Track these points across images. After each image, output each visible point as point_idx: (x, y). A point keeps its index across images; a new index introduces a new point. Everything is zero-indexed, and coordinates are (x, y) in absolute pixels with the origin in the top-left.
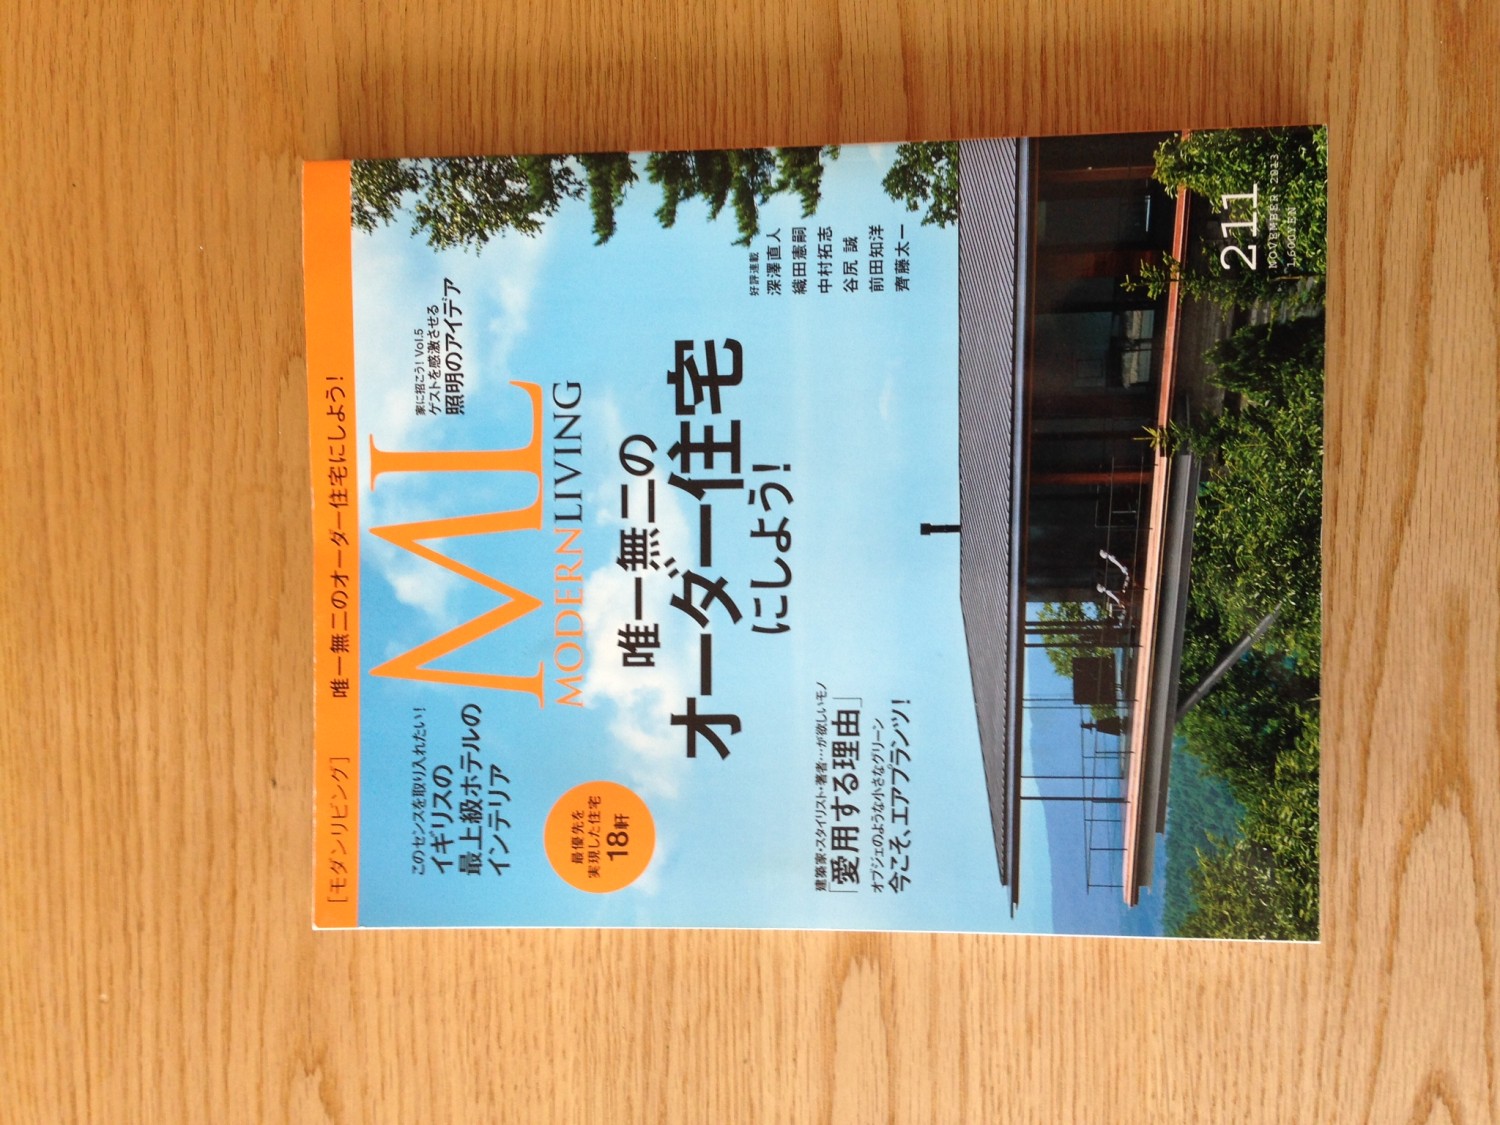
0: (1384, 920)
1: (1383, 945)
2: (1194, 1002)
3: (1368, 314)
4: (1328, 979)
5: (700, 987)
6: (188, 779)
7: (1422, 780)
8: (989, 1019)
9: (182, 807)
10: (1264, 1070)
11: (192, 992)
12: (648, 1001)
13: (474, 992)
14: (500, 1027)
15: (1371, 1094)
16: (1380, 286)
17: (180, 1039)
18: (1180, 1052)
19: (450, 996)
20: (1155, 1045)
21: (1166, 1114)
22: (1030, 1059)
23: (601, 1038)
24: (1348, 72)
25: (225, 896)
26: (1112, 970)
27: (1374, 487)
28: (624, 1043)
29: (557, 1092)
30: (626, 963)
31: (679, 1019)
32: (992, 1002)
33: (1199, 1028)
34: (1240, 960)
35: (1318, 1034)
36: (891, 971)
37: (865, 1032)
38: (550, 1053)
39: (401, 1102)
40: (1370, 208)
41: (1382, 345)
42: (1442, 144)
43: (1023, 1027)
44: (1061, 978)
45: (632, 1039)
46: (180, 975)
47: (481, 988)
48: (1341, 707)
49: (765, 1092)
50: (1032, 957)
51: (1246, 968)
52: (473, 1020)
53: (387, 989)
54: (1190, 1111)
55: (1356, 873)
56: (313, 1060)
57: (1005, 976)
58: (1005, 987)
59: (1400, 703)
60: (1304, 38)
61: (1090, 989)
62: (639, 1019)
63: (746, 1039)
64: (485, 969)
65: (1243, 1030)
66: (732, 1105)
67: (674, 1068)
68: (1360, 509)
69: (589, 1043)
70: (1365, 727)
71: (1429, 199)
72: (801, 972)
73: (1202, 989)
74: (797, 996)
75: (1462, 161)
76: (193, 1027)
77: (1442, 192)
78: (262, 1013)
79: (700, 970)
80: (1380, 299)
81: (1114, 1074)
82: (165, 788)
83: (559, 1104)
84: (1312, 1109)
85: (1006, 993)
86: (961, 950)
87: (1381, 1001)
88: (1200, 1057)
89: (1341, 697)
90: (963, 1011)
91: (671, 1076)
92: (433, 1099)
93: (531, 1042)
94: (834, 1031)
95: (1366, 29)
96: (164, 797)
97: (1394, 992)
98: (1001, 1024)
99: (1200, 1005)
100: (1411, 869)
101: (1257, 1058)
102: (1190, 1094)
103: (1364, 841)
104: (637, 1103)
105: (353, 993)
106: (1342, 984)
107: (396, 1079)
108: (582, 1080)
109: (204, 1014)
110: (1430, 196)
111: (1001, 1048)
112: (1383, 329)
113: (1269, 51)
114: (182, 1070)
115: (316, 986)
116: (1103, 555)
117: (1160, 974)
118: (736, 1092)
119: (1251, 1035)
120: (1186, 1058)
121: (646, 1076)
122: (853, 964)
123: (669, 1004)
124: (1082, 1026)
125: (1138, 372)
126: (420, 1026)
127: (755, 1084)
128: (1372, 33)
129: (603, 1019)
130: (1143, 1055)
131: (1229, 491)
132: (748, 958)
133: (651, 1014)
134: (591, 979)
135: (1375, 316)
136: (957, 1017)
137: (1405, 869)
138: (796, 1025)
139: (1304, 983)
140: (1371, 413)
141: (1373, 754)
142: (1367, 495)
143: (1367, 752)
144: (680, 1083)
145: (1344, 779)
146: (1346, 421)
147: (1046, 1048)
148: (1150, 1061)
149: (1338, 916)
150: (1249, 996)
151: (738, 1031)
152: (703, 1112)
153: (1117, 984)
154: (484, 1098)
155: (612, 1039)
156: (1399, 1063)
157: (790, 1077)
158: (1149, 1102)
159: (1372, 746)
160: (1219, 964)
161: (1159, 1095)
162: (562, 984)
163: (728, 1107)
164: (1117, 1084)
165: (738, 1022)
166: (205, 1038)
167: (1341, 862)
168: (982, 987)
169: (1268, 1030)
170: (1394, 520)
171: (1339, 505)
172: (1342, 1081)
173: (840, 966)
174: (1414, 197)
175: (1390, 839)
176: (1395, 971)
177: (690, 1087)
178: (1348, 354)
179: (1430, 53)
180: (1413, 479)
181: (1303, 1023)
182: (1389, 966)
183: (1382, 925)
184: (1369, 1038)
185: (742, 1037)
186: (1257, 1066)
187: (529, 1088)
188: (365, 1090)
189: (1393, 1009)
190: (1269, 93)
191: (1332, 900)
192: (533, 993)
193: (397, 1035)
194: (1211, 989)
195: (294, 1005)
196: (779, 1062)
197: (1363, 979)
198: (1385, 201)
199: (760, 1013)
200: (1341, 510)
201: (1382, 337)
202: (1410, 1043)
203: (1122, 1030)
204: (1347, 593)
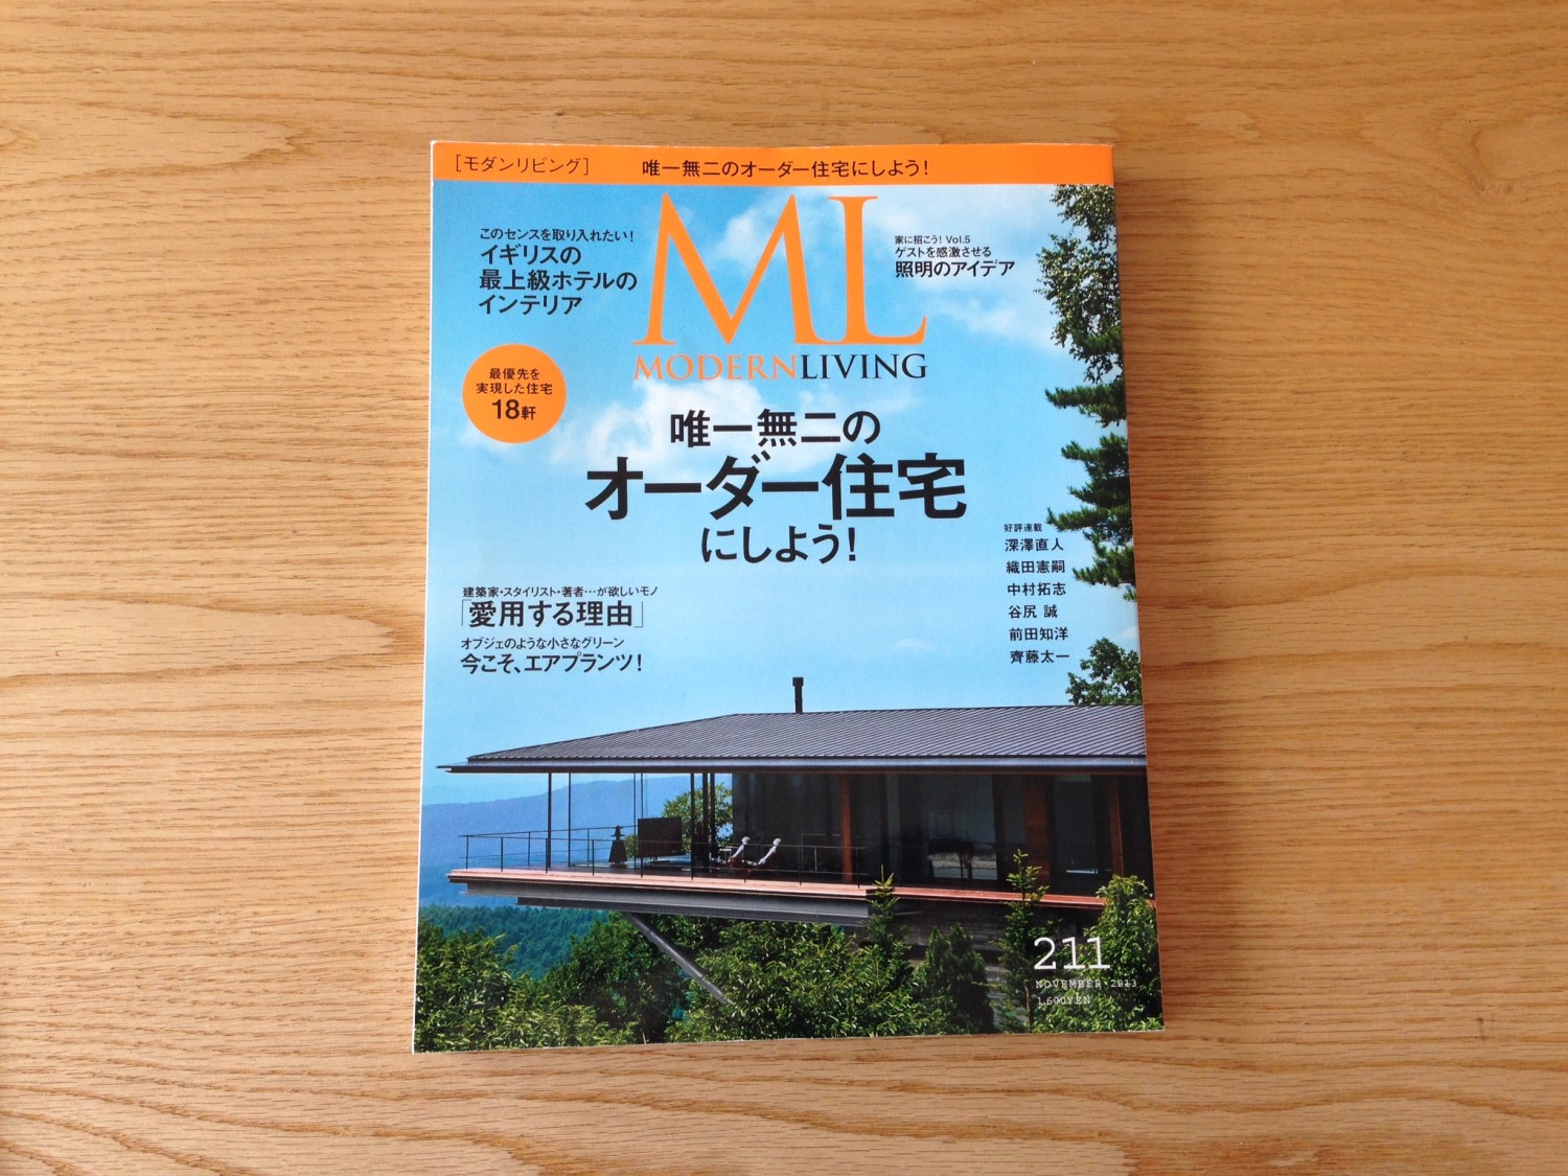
0: (427, 1125)
1: (403, 1126)
2: (348, 947)
3: (995, 1081)
4: (369, 1075)
5: (366, 490)
6: (562, 40)
7: (562, 1153)
8: (334, 756)
9: (539, 34)
10: (280, 1018)
11: (368, 40)
12: (354, 443)
13: (364, 287)
14: (330, 310)
15: (254, 1124)
16: (1020, 1091)
17: (324, 29)
18: (298, 937)
19: (360, 265)
20: (308, 913)
21: (238, 926)
22: (294, 795)
23: (319, 400)
24: (1211, 1056)
25: (455, 70)
26: (381, 870)
27: (838, 1094)
28: (313, 422)
29: (268, 361)
30: (390, 423)
31: (336, 471)
32: (351, 758)
33: (323, 954)
34: (389, 989)
35: (314, 1068)
36: (381, 664)
37: (324, 642)
38: (305, 354)
39: (259, 221)
40: (1090, 1080)
41: (966, 1096)
42: (1152, 1146)
43: (326, 788)
44: (373, 822)
45: (317, 429)
46: (383, 30)
47: (367, 293)
48: (633, 1073)
49: (264, 551)
50: (393, 794)
51: (381, 995)
52: (337, 286)
53: (368, 210)
54: (240, 949)
55: (474, 1096)
56: (300, 144)
57: (376, 769)
58: (365, 770)
59: (638, 1128)
60: (1240, 1016)
61: (362, 849)
62: (336, 435)
63: (317, 533)
64: (386, 297)
65: (320, 996)
66: (251, 520)
67: (289, 466)
68: (817, 1081)
69: (314, 390)
70: (613, 1097)
71: (1100, 1134)
72: (379, 582)
73: (362, 955)
74: (357, 578)
75: (1136, 1165)
76: (334, 39)
77: (1107, 1147)
78: (347, 100)
79: (382, 490)
80: (1008, 1091)
81: (278, 875)
82: (555, 20)
83: (256, 362)
84: (238, 1068)
85: (360, 771)
86: (400, 728)
87: (347, 1127)
88: (294, 956)
89: (641, 1072)
90: (342, 731)
91: (281, 464)
92: (263, 250)
93: (315, 337)
94: (322, 613)
95: (1251, 1073)
96: (547, 19)
97: (354, 1141)
98: (328, 768)
99: (346, 953)
100: (477, 1148)
101: (292, 1010)
102: (256, 948)
103: (503, 1101)
104: (256, 433)
105: (364, 180)
106: (365, 1089)
107: (283, 216)
108: (279, 384)
109: (346, 50)
110: (1103, 1135)
111: (305, 768)
112: (982, 1095)
113: (1225, 985)
114: (293, 29)
115: (370, 148)
116: (776, 842)
117: (377, 915)
118: (265, 524)
119: (314, 1003)
120: (292, 943)
121: (281, 442)
122: (388, 630)
123: (350, 462)
124: (326, 843)
125: (943, 867)
126: (331, 239)
127: (271, 541)
128: (1247, 1079)
129: (337, 402)
130: (296, 901)
131: (836, 952)
132: (394, 533)
133: (341, 445)
134: (376, 392)
135: (993, 1088)
136: (335, 726)
137: (477, 1142)
138: (328, 578)
139: (366, 1051)
140: (904, 1087)
141: (588, 1106)
142: (831, 1088)
143: (590, 1099)
144: (275, 472)
145: (563, 1079)
146: (898, 1065)
147: (305, 810)
148: (290, 908)
149: (432, 1081)
150: (355, 999)
151: (324, 524)
152: (246, 494)
153: (368, 875)
154: (263, 295)
155: (318, 410)
156: (285, 1150)
157: (279, 573)
158: (251, 910)
159: (595, 1104)
160: (386, 970)
161: (256, 919)
162: (371, 365)
163: (250, 516)
164: (268, 878)
165: (332, 524)
166: (324, 50)
167: (483, 1081)
168: (365, 749)
169: (320, 1020)
170: (807, 1113)
171: (823, 1062)
172: (267, 1095)
173: (386, 617)
174: (1101, 1121)
175: (506, 1126)
176: (376, 1140)
177: (270, 482)
178: (957, 1064)
179: (1230, 1133)
180: (845, 1130)
181: (327, 1053)
182: (381, 1133)
183: (422, 1124)
184: (309, 1119)
185: (317, 529)
186: (283, 1011)
187: (272, 335)
188: (272, 189)
189: (338, 1140)
190: (1192, 985)
191: (447, 1074)
192: (362, 339)
193: (324, 218)
194: (362, 963)
195: (353, 129)
196: (293, 563)
197: (367, 1109)
198: (1097, 1093)
199: (340, 545)
200: (816, 1064)
201: (972, 1095)
202: (303, 1159)
203: (321, 881)
204: (740, 1073)
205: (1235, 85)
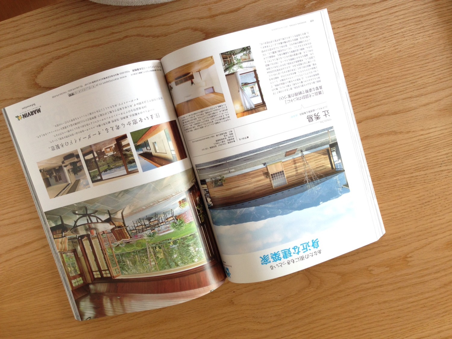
205: (377, 281)
